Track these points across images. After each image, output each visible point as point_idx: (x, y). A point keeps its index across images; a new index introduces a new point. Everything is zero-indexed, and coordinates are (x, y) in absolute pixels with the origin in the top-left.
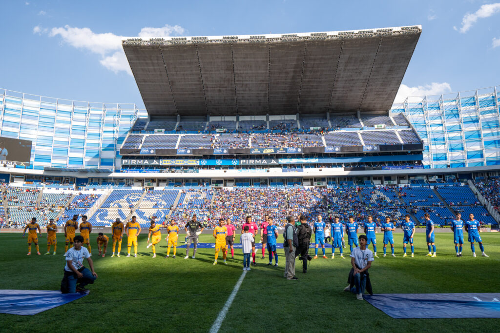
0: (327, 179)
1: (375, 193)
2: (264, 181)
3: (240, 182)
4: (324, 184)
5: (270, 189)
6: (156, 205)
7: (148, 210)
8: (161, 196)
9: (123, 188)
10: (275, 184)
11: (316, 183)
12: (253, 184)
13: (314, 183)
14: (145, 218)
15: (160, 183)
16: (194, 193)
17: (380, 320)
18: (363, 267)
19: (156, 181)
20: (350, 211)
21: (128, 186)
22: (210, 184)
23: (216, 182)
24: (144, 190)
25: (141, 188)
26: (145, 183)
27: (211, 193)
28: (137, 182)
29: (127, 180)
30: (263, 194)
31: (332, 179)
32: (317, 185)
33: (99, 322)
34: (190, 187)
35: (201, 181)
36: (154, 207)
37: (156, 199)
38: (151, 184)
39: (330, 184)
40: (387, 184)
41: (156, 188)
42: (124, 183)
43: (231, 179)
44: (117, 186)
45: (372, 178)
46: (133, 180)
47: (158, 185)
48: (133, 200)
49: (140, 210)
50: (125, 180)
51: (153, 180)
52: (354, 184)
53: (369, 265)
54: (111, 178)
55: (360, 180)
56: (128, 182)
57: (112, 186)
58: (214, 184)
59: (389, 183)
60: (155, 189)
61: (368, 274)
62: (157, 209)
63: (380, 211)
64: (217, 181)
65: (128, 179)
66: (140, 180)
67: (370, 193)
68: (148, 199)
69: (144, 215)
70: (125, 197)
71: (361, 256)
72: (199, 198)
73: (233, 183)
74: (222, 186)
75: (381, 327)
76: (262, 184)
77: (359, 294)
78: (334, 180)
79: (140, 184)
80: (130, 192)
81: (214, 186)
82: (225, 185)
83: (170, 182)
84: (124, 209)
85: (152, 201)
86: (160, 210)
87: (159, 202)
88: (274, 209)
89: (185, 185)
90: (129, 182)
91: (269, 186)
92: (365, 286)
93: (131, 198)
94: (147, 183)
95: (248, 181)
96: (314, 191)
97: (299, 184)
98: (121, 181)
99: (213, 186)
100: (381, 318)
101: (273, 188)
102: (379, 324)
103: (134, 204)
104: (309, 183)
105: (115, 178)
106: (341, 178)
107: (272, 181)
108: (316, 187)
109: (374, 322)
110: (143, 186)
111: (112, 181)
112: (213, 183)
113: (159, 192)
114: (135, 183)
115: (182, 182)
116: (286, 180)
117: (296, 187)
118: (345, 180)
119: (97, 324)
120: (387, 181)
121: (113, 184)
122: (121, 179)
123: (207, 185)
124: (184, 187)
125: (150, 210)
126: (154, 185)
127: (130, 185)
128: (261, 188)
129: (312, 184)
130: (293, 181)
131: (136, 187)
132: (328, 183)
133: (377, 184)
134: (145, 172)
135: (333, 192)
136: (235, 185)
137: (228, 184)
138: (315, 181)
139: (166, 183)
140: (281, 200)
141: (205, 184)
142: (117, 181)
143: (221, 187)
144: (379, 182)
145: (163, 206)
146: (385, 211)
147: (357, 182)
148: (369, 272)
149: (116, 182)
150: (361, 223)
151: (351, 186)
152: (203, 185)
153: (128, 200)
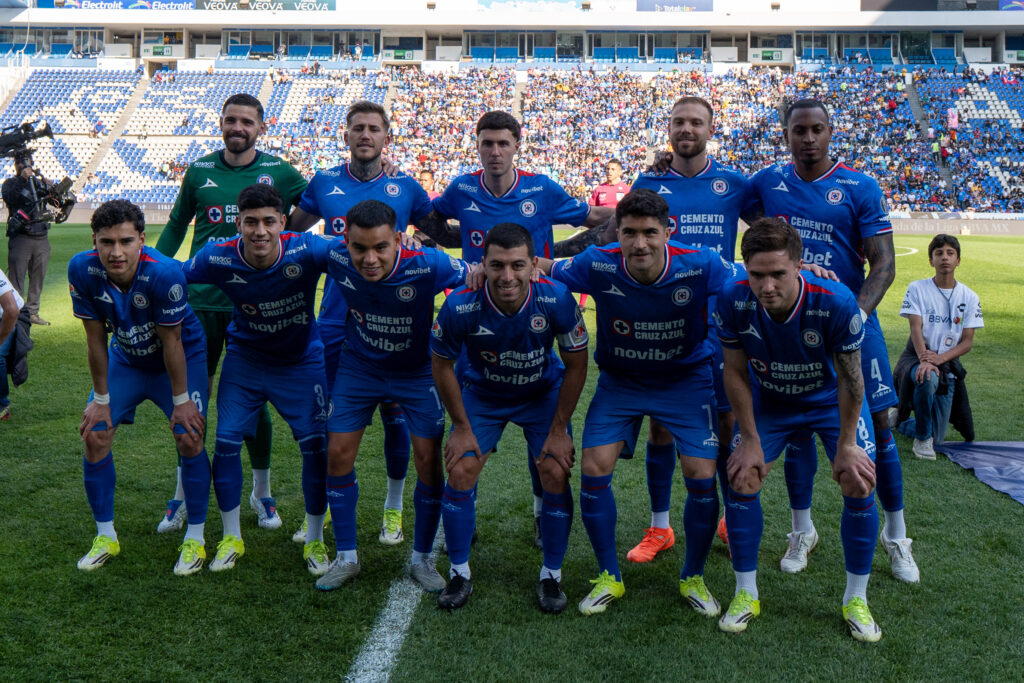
0: (799, 37)
1: (967, 93)
2: (569, 44)
3: (485, 46)
4: (786, 55)
5: (591, 71)
6: (185, 123)
7: (160, 140)
8: (202, 91)
9: (67, 63)
10: (610, 54)
11: (759, 51)
12: (530, 53)
13: (751, 51)
14: (146, 170)
15: (199, 48)
16: (319, 83)
17: (1007, 531)
18: (943, 349)
19: (185, 39)
20: (876, 155)
21: (85, 55)
22: (377, 51)
23: (397, 44)
24: (139, 71)
25: (129, 65)
26: (143, 47)
27: (378, 83)
28: (116, 42)
29: (78, 34)
30: (566, 89)
31: (816, 39)
32: (759, 61)
33: (15, 522)
34: (308, 62)
35: (344, 39)
36: (178, 132)
37: (185, 102)
38: (167, 48)
39: (807, 58)
40: (1015, 61)
41: (185, 65)
42: (70, 47)
43: (453, 33)
44: (45, 57)
45: (960, 40)
46: (101, 37)
47: (191, 54)
48: (103, 108)
49: (129, 140)
50: (71, 37)
51: (172, 36)
52: (895, 61)
53: (965, 345)
54: (22, 29)
55: (915, 44)
56: (85, 42)
57: (26, 58)
58: (392, 52)
59: (1019, 58)
60: (180, 68)
61: (961, 374)
62: (189, 140)
63: (983, 156)
64: (402, 39)
65: (82, 31)
66: (125, 36)
67: (952, 95)
68: (157, 102)
69: (144, 160)
70: (76, 95)
71: (940, 312)
72: (337, 100)
73: (459, 49)
74: (418, 56)
75: (1013, 552)
76: (565, 53)
77: (922, 439)
78: (824, 44)
79: (127, 48)
80: (92, 79)
81: (392, 60)
82: (431, 56)
83: (233, 42)
84: (72, 138)
85: (170, 109)
86: (200, 141)
87: (196, 115)
88: (607, 144)
89: (286, 53)
90: (89, 44)
91: (589, 61)
92: (948, 412)
93: (95, 99)
94: (150, 47)
95: (513, 42)
96: (750, 82)
97: (696, 56)
98: (57, 39)
99: (387, 57)
100: (1009, 523)
101: (603, 67)
102: (1004, 544)
103: (107, 119)
104: (732, 51)
105: (38, 30)
106: (848, 37)
107: (598, 43)
108: (756, 68)
109: (987, 535)
110: (137, 55)
111: (28, 38)
112: (387, 47)
113: (193, 78)
114: (108, 47)
115: (277, 46)
116: (650, 41)
117: (687, 65)
118: (862, 42)
119: (13, 529)
120: (1014, 53)
121: (31, 50)
122: (60, 31)
123: (366, 52)
124: (285, 58)
125: (167, 140)
126: (177, 53)
127: (89, 53)
128: (563, 69)
129: (743, 57)
130: (675, 44)
131: (115, 60)
132: (799, 54)
133: (978, 60)
134: (142, 7)
135: (816, 86)
136: (467, 54)
137: (440, 50)
138: (754, 44)
139: (218, 47)
140: (629, 111)
141: (358, 50)
142: (43, 39)
143: (415, 61)
144: (986, 53)
145: (209, 129)
146: (998, 159)
147: (905, 54)
148: (966, 363)
149: (40, 43)
150: (912, 197)
151: (885, 67)
152: (352, 52)
153: (86, 106)
